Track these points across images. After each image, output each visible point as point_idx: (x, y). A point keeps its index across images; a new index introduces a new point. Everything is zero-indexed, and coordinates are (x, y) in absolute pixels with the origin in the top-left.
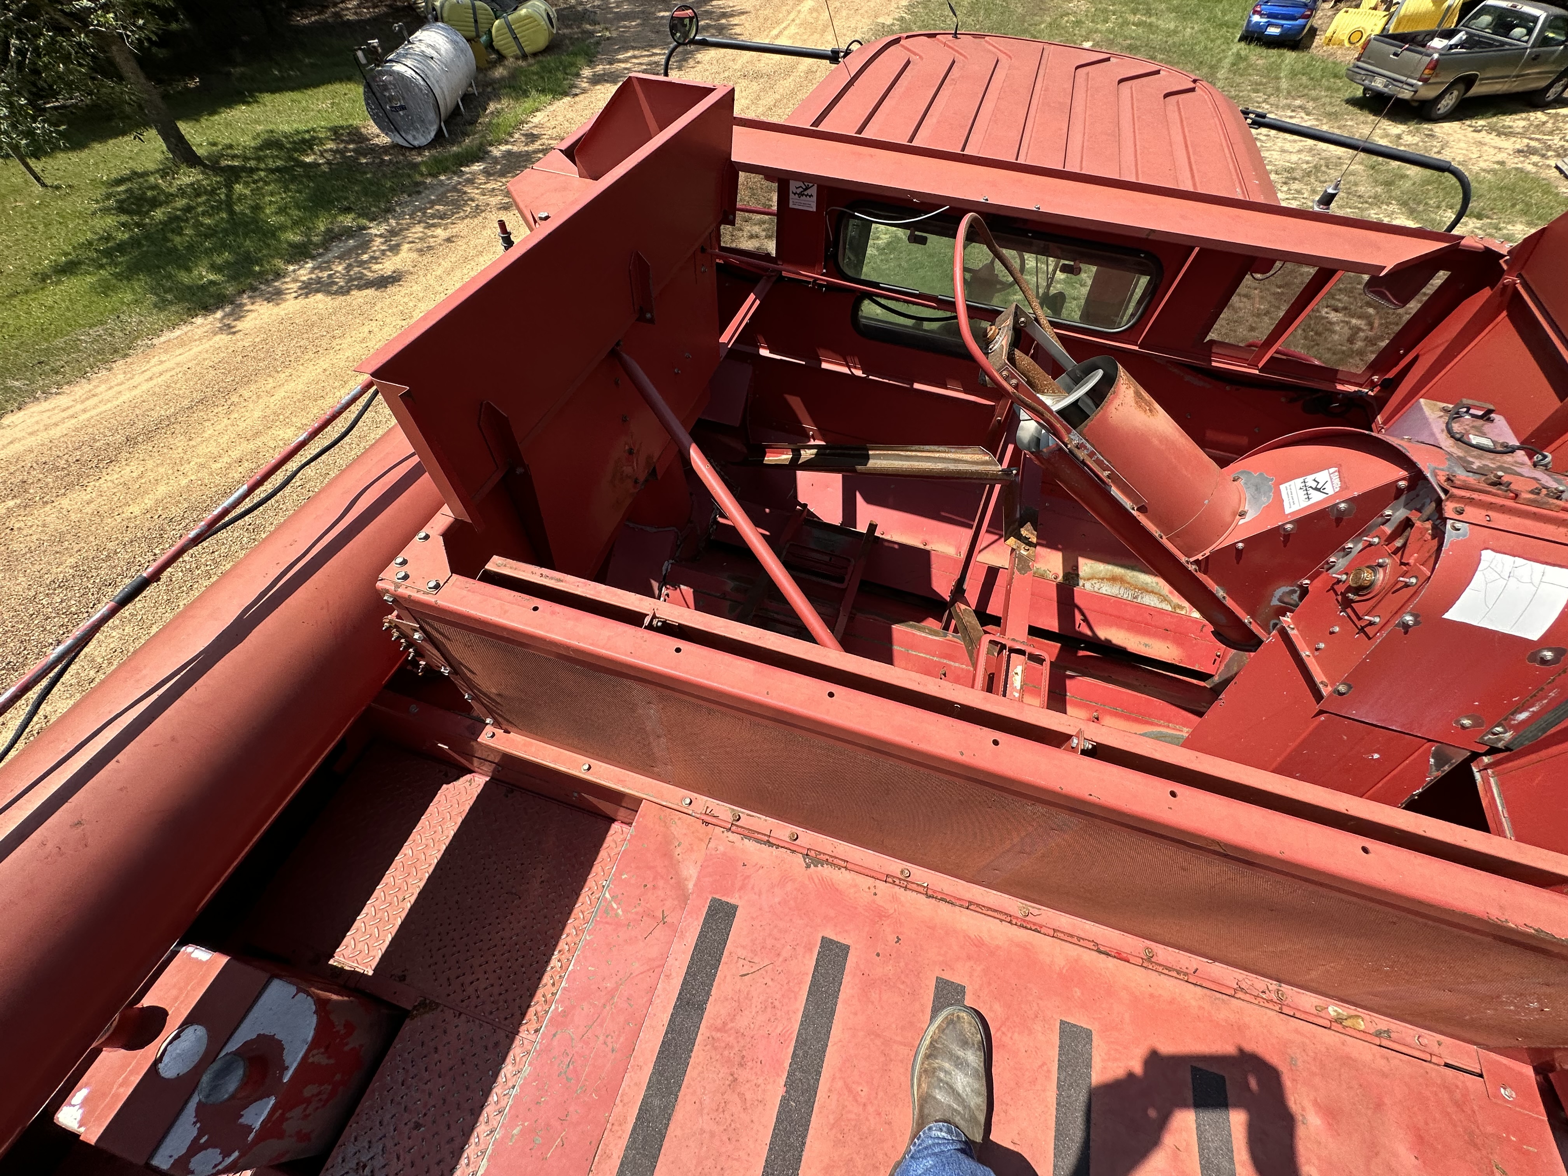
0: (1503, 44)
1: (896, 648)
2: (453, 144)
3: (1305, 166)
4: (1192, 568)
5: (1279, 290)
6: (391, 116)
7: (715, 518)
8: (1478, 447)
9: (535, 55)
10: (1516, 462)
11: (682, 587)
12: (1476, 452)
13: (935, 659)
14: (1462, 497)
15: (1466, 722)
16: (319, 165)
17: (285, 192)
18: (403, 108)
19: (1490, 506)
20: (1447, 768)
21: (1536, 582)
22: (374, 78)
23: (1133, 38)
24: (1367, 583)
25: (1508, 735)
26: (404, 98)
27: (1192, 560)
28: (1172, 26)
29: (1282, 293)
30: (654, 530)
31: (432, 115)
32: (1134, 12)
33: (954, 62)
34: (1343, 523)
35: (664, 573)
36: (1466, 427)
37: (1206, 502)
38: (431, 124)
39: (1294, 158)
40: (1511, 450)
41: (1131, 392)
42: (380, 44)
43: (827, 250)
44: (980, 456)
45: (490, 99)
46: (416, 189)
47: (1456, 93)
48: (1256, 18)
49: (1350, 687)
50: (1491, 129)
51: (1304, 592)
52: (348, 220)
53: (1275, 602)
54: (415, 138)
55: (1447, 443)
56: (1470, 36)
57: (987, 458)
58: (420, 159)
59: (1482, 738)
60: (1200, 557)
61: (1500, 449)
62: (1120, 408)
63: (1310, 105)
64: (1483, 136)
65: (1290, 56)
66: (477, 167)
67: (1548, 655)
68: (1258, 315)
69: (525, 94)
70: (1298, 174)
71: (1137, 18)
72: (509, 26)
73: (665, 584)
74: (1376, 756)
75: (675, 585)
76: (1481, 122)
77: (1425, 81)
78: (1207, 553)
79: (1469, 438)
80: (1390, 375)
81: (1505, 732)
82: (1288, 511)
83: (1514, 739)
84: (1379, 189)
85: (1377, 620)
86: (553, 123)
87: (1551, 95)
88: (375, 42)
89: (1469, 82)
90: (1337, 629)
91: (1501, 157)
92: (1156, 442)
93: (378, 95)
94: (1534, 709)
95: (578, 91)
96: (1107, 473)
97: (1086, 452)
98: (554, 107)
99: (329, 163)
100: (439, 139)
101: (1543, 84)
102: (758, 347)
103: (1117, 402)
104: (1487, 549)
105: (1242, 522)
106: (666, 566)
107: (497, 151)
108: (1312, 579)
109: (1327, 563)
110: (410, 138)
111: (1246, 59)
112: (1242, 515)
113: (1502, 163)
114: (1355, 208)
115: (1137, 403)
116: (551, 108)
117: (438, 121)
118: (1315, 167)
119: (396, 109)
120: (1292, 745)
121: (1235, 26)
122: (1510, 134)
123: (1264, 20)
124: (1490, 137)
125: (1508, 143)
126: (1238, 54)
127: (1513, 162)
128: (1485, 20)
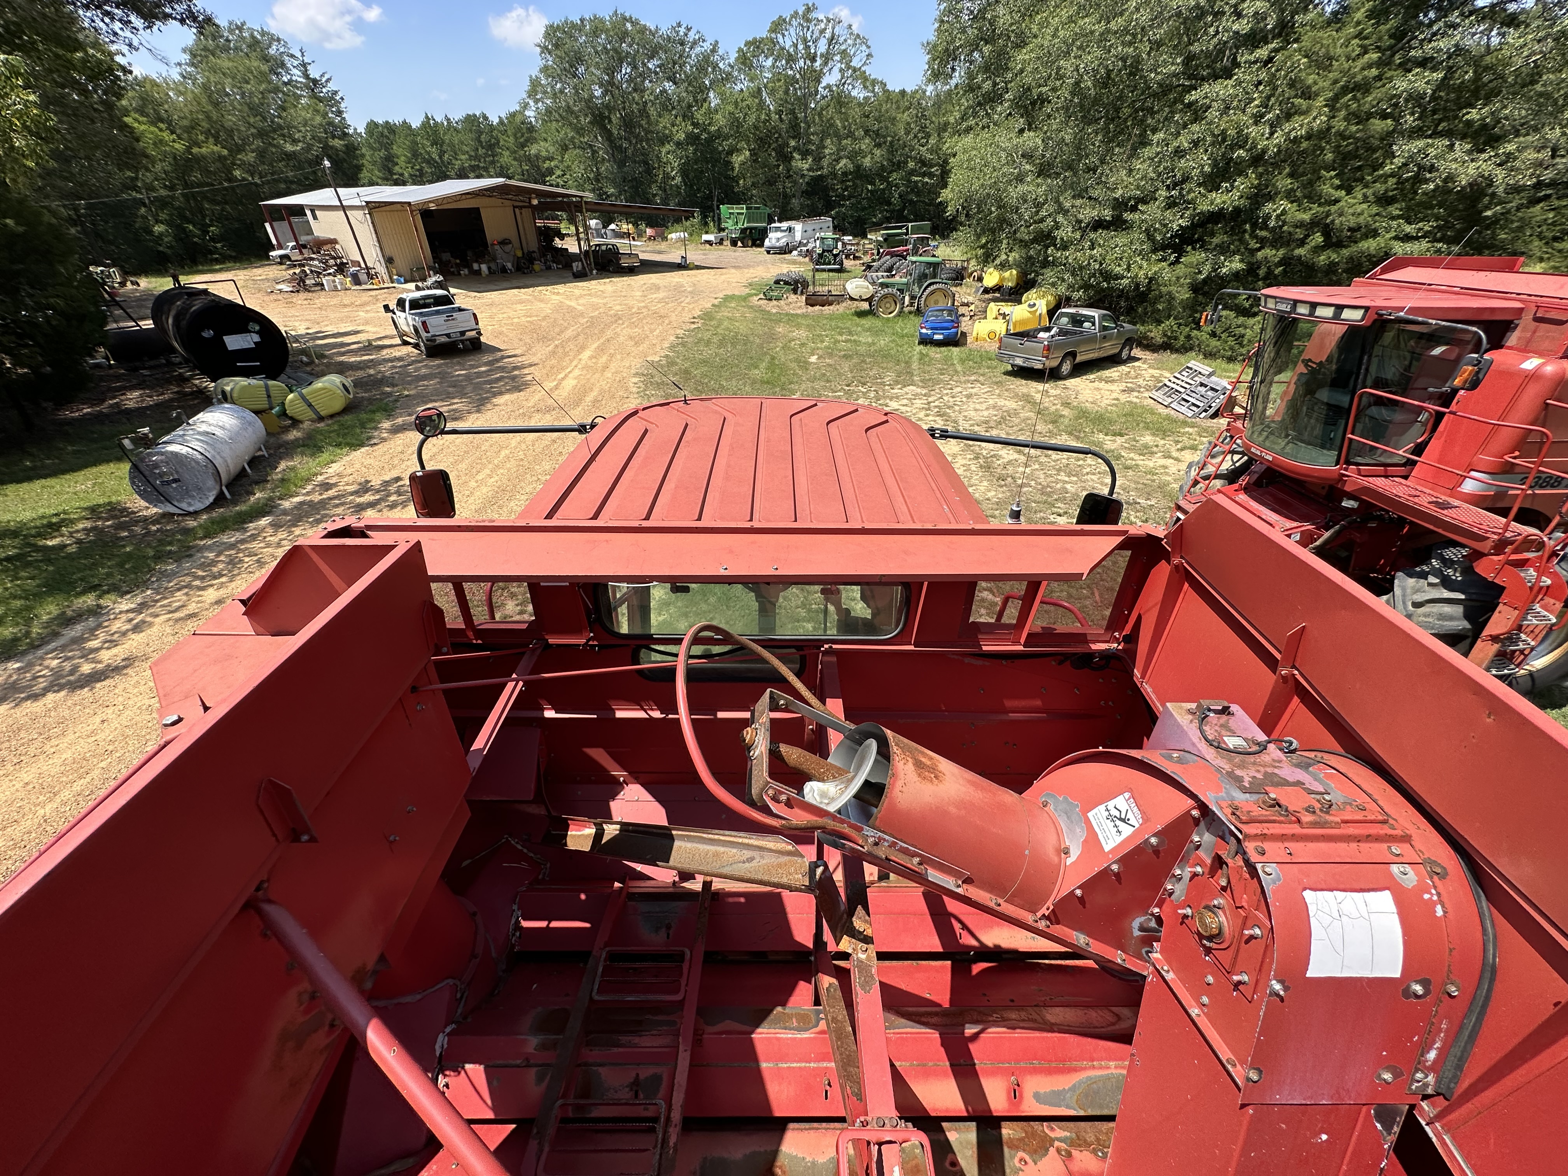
0: (1082, 332)
1: (764, 1065)
2: (236, 505)
4: (1042, 925)
6: (161, 490)
7: (518, 922)
8: (1236, 751)
9: (332, 416)
10: (1274, 760)
11: (468, 1066)
12: (1238, 759)
13: (812, 1065)
14: (1256, 835)
15: (1387, 1076)
16: (65, 546)
17: (12, 581)
18: (175, 481)
19: (1283, 838)
20: (1396, 1129)
21: (1366, 915)
22: (142, 460)
24: (1217, 932)
25: (1431, 1079)
26: (177, 472)
27: (1039, 914)
28: (870, 340)
30: (418, 997)
31: (211, 483)
32: (841, 334)
33: (687, 425)
34: (1162, 854)
35: (438, 1054)
36: (1217, 728)
37: (1027, 852)
38: (210, 490)
39: (986, 413)
40: (1263, 747)
41: (910, 766)
42: (151, 431)
43: (589, 617)
44: (784, 845)
45: (281, 459)
46: (186, 553)
47: (1068, 362)
49: (1260, 1072)
50: (1101, 380)
51: (1159, 921)
52: (90, 600)
53: (1137, 933)
54: (190, 504)
55: (1209, 753)
56: (1061, 330)
57: (790, 847)
58: (195, 524)
59: (1410, 1089)
60: (1044, 911)
61: (1255, 748)
62: (903, 789)
63: (981, 379)
64: (1096, 384)
65: (955, 350)
66: (264, 521)
67: (1418, 989)
69: (320, 449)
70: (992, 424)
71: (844, 337)
72: (303, 397)
73: (442, 1071)
74: (1324, 1137)
75: (457, 1068)
76: (1092, 376)
77: (1047, 357)
78: (1050, 904)
79: (1225, 743)
80: (1127, 631)
81: (1427, 1077)
82: (1107, 848)
83: (1438, 1081)
84: (1050, 426)
85: (1245, 978)
86: (349, 471)
87: (1124, 355)
88: (146, 430)
89: (1073, 354)
90: (1210, 979)
91: (1115, 395)
92: (953, 810)
93: (147, 473)
94: (1437, 1045)
95: (375, 441)
96: (916, 860)
97: (886, 844)
98: (351, 457)
99: (79, 542)
100: (220, 500)
101: (1117, 351)
102: (543, 710)
103: (899, 784)
104: (1305, 889)
105: (1069, 861)
106: (441, 1041)
107: (286, 504)
108: (1160, 905)
109: (1165, 889)
110: (184, 506)
111: (927, 355)
112: (1067, 852)
113: (1117, 399)
115: (919, 775)
116: (347, 458)
117: (218, 487)
119: (168, 483)
120: (1237, 1148)
121: (913, 336)
122: (1113, 381)
123: (929, 332)
124: (1102, 385)
125: (1114, 387)
126: (921, 353)
127: (1124, 398)
128: (1065, 320)
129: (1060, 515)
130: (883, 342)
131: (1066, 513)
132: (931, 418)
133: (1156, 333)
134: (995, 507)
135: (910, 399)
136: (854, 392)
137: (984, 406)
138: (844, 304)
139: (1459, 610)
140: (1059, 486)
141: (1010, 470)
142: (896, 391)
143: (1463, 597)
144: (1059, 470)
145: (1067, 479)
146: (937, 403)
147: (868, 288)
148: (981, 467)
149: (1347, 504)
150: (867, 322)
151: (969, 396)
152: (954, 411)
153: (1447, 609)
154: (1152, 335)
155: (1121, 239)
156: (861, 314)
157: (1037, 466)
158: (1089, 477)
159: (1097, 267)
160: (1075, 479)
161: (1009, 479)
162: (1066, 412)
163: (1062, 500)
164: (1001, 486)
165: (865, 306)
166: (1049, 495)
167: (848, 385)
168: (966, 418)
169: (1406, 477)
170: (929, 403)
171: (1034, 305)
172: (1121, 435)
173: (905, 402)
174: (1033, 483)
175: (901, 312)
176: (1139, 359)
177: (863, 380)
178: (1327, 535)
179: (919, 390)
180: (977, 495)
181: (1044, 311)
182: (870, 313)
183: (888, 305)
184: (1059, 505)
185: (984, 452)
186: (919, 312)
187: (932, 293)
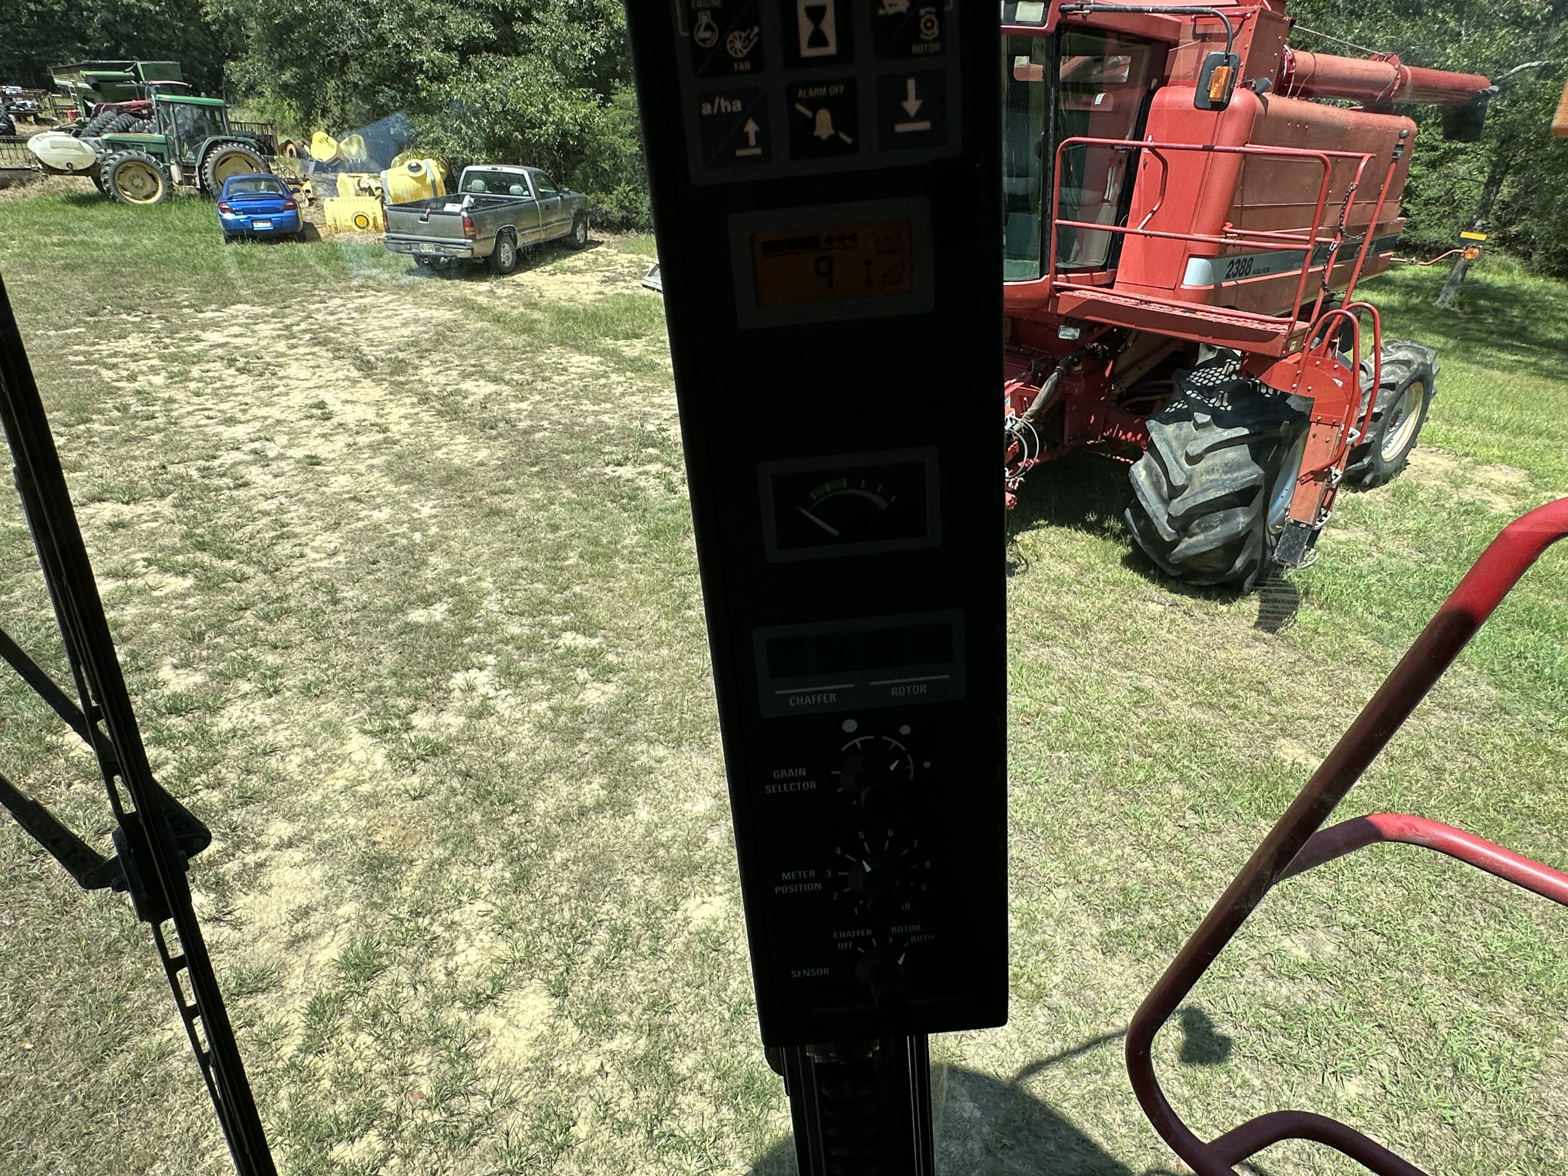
3: (427, 336)
5: (536, 469)
23: (62, 258)
28: (118, 240)
29: (543, 471)
39: (406, 332)
47: (507, 246)
48: (229, 216)
50: (564, 271)
56: (477, 199)
63: (371, 283)
64: (559, 276)
65: (304, 248)
68: (543, 508)
70: (425, 345)
71: (55, 239)
76: (549, 267)
77: (473, 237)
84: (524, 337)
87: (580, 237)
89: (509, 235)
91: (595, 288)
101: (567, 230)
111: (252, 256)
113: (601, 293)
114: (521, 360)
118: (437, 333)
121: (209, 231)
122: (580, 271)
123: (242, 217)
124: (568, 277)
125: (588, 277)
126: (236, 253)
127: (609, 290)
128: (478, 184)
129: (619, 464)
130: (148, 242)
131: (627, 459)
132: (302, 350)
133: (609, 205)
134: (501, 473)
135: (247, 325)
136: (109, 325)
137: (397, 321)
138: (37, 185)
139: (1240, 453)
140: (590, 420)
141: (496, 410)
142: (209, 315)
143: (1246, 431)
144: (576, 397)
145: (596, 408)
146: (303, 326)
147: (81, 148)
148: (440, 413)
149: (1067, 334)
150: (103, 212)
151: (362, 310)
152: (345, 335)
153: (1231, 454)
154: (605, 207)
155: (520, 67)
156: (83, 200)
157: (538, 398)
158: (628, 399)
159: (499, 108)
160: (608, 405)
161: (502, 424)
162: (536, 315)
163: (610, 440)
164: (495, 438)
165: (86, 185)
166: (583, 436)
167: (93, 314)
168: (371, 342)
169: (1111, 286)
170: (287, 327)
171: (418, 167)
172: (637, 336)
173: (236, 330)
174: (545, 423)
175: (170, 195)
176: (599, 243)
177: (124, 302)
178: (1044, 391)
179: (258, 310)
180: (457, 461)
181: (438, 178)
182: (104, 197)
183: (138, 182)
184: (607, 449)
185: (435, 390)
186: (205, 192)
187: (223, 160)
